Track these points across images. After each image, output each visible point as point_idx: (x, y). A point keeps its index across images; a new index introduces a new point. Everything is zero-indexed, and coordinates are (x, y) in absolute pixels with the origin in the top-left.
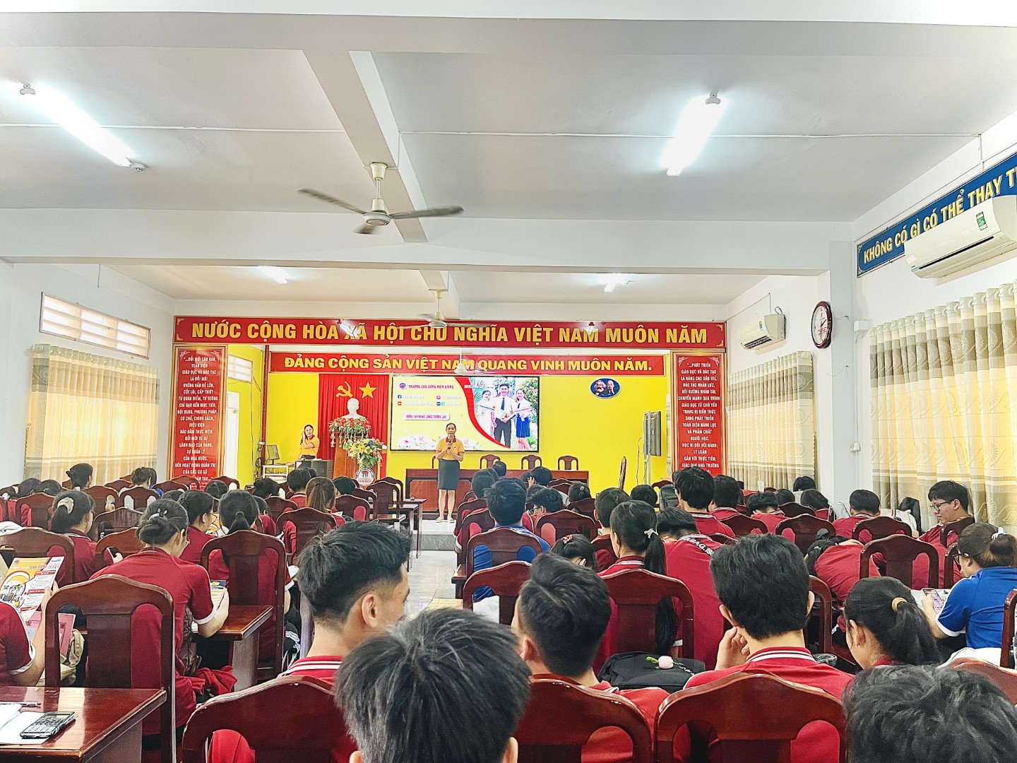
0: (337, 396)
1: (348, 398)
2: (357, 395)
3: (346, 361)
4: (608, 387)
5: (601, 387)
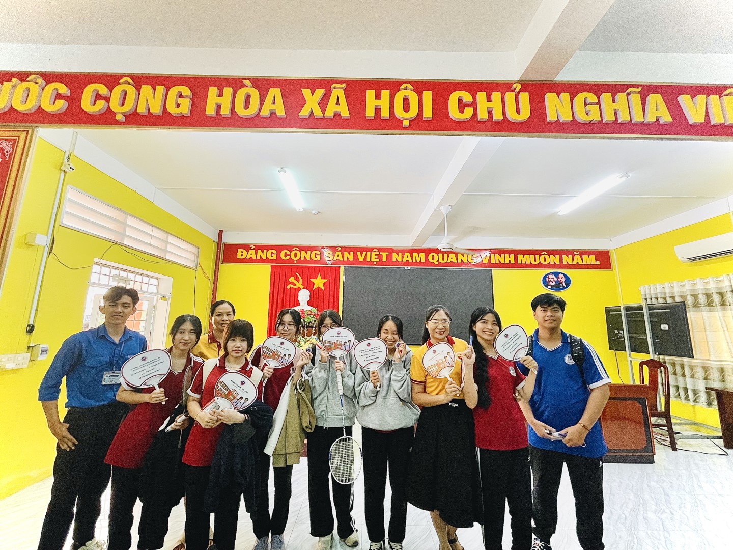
0: (288, 287)
1: (299, 289)
3: (298, 253)
4: (559, 280)
5: (552, 280)
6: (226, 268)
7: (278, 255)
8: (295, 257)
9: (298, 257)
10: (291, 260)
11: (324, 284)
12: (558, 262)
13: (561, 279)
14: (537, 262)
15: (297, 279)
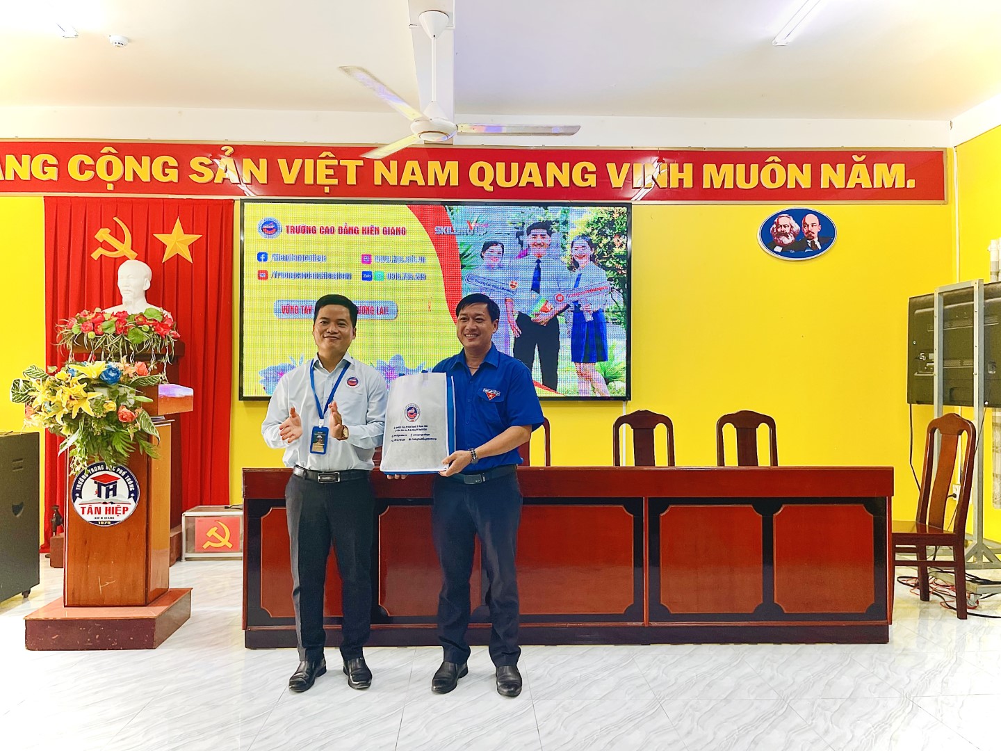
0: (96, 255)
1: (124, 259)
2: (149, 252)
3: (116, 162)
4: (806, 230)
5: (787, 230)
7: (62, 168)
8: (109, 172)
9: (116, 175)
10: (97, 184)
11: (192, 247)
12: (806, 183)
13: (810, 228)
14: (754, 183)
15: (118, 234)
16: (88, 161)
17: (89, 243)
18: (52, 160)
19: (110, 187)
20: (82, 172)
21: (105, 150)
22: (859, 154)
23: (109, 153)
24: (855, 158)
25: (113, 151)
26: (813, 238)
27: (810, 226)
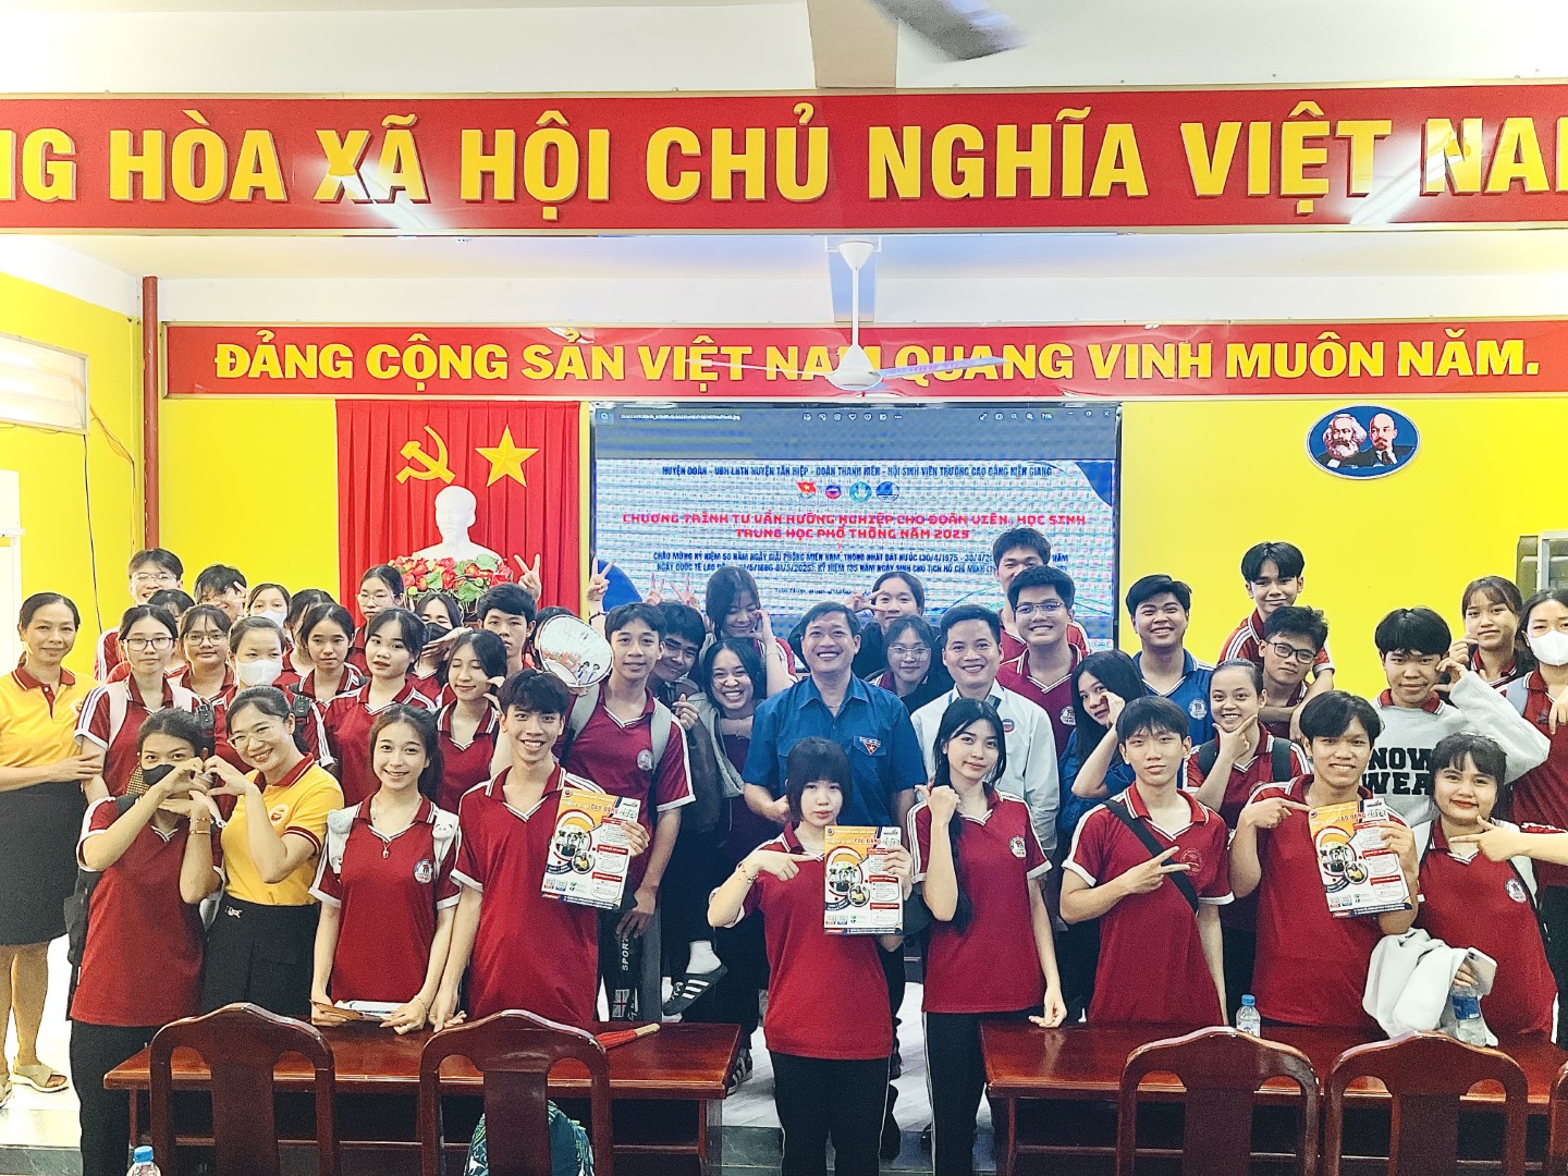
0: (402, 477)
1: (439, 485)
2: (470, 474)
3: (428, 353)
4: (1375, 436)
5: (1347, 436)
6: (182, 414)
7: (359, 362)
8: (419, 366)
9: (428, 372)
10: (403, 383)
11: (525, 466)
12: (1376, 368)
13: (1382, 434)
14: (1300, 369)
15: (429, 449)
16: (392, 352)
17: (393, 462)
18: (345, 352)
19: (421, 387)
20: (384, 368)
21: (414, 338)
22: (1455, 326)
23: (419, 342)
24: (1450, 332)
25: (424, 338)
26: (1386, 447)
27: (1381, 430)
